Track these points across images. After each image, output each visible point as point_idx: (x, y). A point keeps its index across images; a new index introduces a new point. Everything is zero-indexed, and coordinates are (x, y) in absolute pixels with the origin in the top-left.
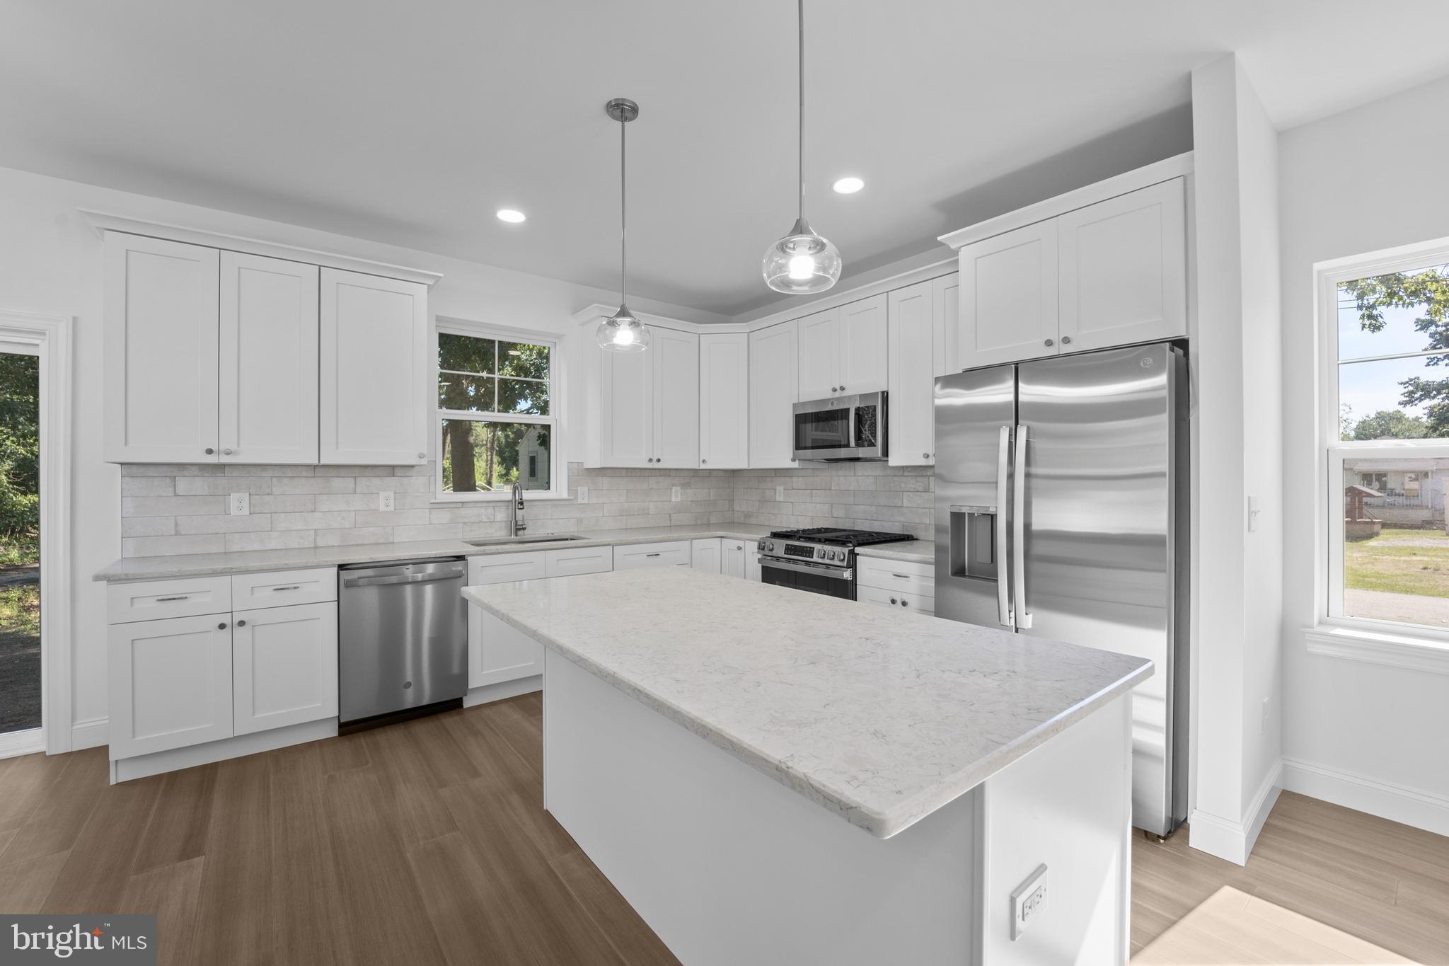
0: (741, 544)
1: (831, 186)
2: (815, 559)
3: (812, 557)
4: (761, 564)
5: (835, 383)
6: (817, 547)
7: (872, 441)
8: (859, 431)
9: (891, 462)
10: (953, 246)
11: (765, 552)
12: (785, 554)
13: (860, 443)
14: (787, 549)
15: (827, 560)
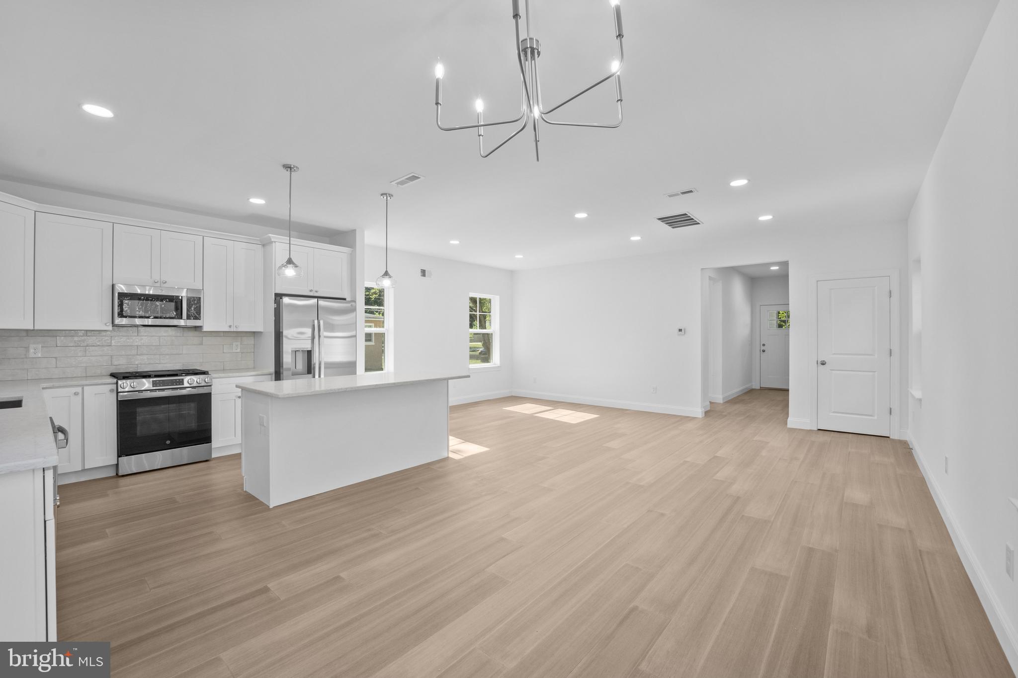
0: (78, 389)
1: (249, 199)
3: (183, 385)
4: (119, 399)
5: (157, 278)
6: (187, 379)
7: (197, 317)
8: (188, 310)
9: (205, 329)
10: (272, 240)
11: (127, 390)
12: (153, 387)
13: (188, 317)
14: (154, 384)
15: (195, 384)
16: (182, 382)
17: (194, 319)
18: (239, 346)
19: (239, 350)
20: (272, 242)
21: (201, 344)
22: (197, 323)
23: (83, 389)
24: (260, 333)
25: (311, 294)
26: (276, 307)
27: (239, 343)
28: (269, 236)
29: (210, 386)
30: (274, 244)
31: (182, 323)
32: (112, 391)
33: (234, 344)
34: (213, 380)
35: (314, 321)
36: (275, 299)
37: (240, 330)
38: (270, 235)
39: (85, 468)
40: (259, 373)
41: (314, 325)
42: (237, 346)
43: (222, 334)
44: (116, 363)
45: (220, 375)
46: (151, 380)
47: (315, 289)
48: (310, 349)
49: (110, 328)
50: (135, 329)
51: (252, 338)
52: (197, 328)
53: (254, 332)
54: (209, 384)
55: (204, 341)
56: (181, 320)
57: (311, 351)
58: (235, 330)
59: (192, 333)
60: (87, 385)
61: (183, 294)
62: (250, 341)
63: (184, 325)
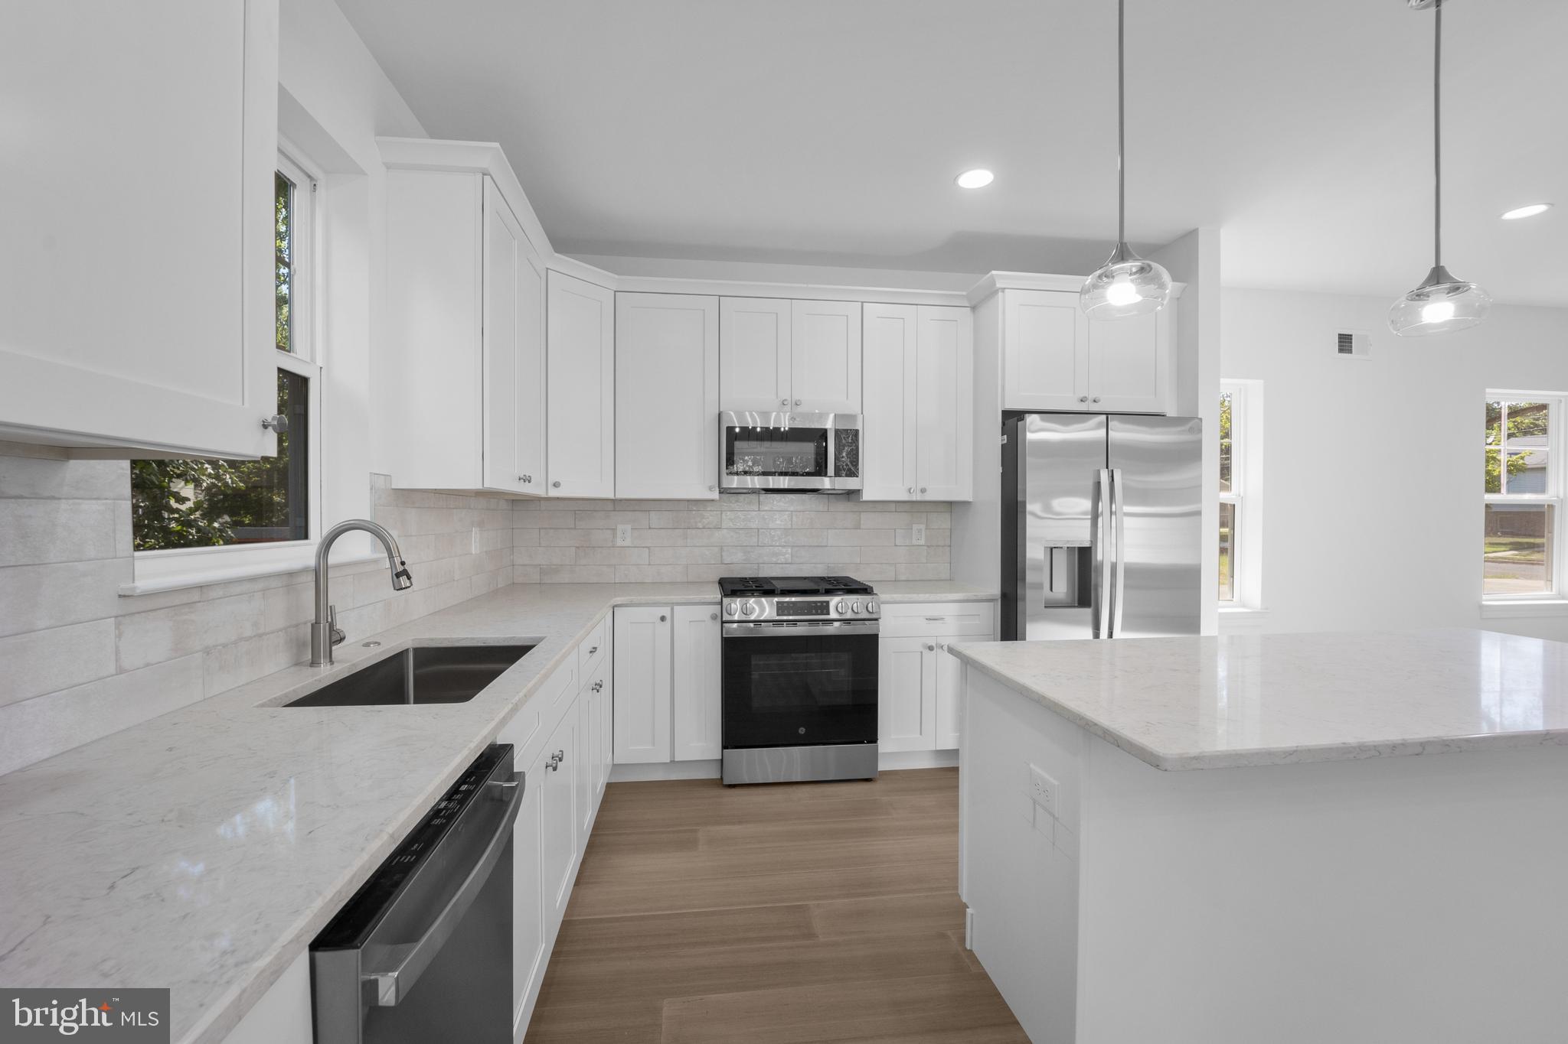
0: (665, 611)
1: (956, 178)
2: (833, 615)
3: (829, 614)
4: (724, 636)
5: (785, 394)
6: (834, 601)
7: (853, 473)
8: (837, 458)
9: (866, 496)
10: (998, 285)
11: (736, 618)
12: (778, 615)
13: (837, 474)
14: (781, 609)
15: (849, 615)
16: (824, 608)
17: (847, 476)
18: (923, 532)
19: (922, 542)
20: (996, 292)
21: (858, 527)
22: (850, 483)
23: (672, 609)
24: (965, 504)
25: (1083, 407)
26: (1005, 442)
27: (923, 527)
28: (992, 275)
29: (876, 620)
30: (1000, 294)
31: (825, 483)
32: (714, 617)
33: (915, 527)
34: (882, 606)
35: (1099, 471)
36: (1004, 424)
37: (928, 497)
38: (994, 272)
39: (676, 760)
40: (970, 595)
41: (1099, 483)
42: (919, 531)
43: (893, 507)
44: (727, 560)
45: (895, 596)
46: (776, 599)
47: (1091, 397)
48: (1087, 545)
49: (715, 495)
50: (754, 497)
51: (947, 516)
52: (852, 495)
53: (950, 504)
54: (874, 616)
55: (862, 522)
56: (824, 478)
57: (1090, 548)
58: (919, 499)
59: (842, 506)
60: (678, 604)
61: (829, 425)
62: (942, 521)
63: (829, 487)
